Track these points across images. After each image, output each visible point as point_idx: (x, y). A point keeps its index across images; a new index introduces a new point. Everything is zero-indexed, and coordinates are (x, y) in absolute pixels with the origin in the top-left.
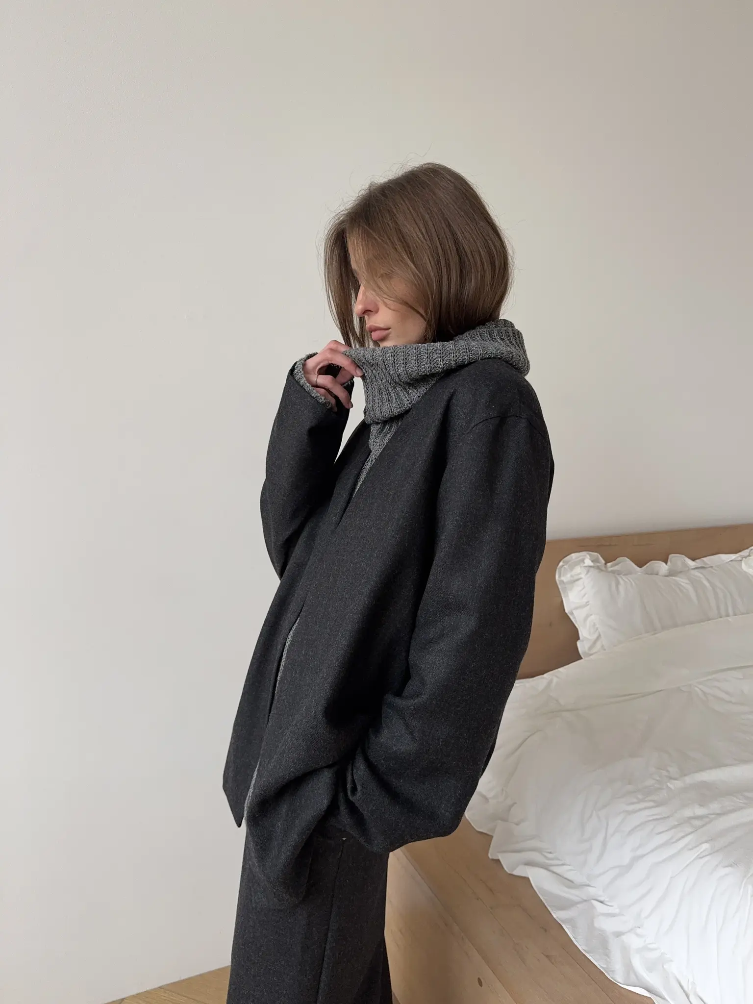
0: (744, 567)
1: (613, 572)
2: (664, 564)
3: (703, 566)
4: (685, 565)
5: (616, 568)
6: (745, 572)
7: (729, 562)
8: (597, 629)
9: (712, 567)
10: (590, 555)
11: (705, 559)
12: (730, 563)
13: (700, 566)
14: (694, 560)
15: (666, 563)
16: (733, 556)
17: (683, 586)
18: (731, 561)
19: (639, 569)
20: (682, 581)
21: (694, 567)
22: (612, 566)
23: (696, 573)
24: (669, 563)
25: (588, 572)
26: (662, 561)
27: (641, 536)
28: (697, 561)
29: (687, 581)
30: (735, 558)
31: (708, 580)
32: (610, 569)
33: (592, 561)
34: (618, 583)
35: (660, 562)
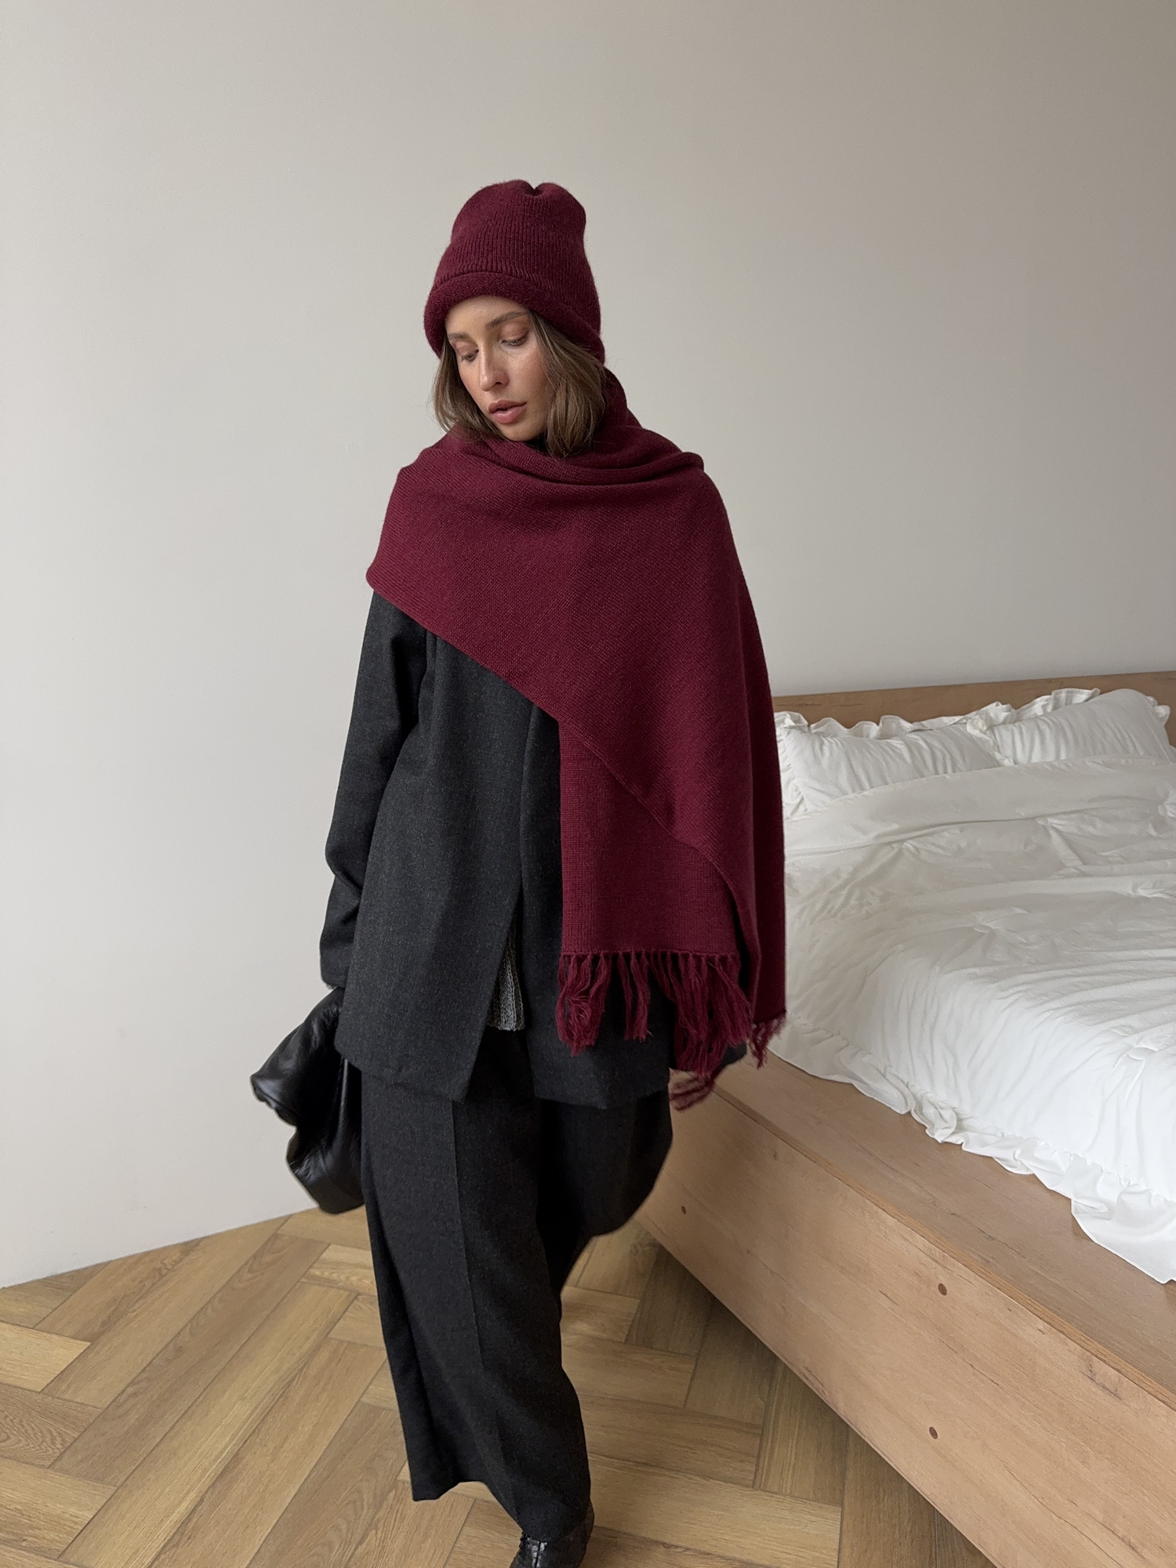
0: (969, 728)
1: (816, 733)
2: (875, 725)
3: (922, 728)
4: (901, 728)
5: (821, 729)
6: (970, 734)
7: (951, 725)
8: (800, 793)
9: (931, 730)
10: (790, 714)
11: (923, 722)
12: (954, 726)
13: (917, 728)
14: (911, 723)
15: (878, 724)
16: (957, 718)
17: (897, 748)
18: (954, 724)
19: (846, 729)
20: (895, 742)
21: (910, 730)
22: (816, 728)
23: (914, 736)
24: (881, 724)
25: (789, 733)
26: (873, 721)
27: (847, 695)
28: (915, 723)
29: (901, 742)
30: (961, 720)
31: (926, 742)
32: (814, 731)
33: (794, 722)
34: (822, 744)
35: (870, 722)
